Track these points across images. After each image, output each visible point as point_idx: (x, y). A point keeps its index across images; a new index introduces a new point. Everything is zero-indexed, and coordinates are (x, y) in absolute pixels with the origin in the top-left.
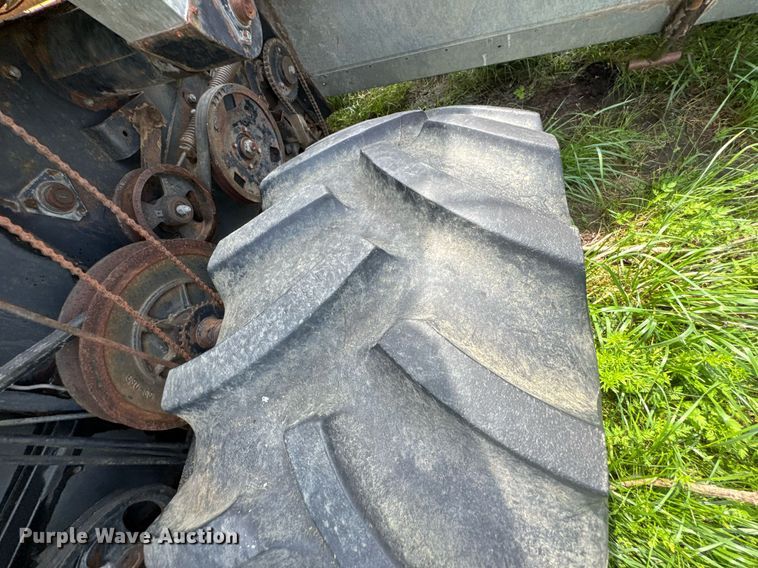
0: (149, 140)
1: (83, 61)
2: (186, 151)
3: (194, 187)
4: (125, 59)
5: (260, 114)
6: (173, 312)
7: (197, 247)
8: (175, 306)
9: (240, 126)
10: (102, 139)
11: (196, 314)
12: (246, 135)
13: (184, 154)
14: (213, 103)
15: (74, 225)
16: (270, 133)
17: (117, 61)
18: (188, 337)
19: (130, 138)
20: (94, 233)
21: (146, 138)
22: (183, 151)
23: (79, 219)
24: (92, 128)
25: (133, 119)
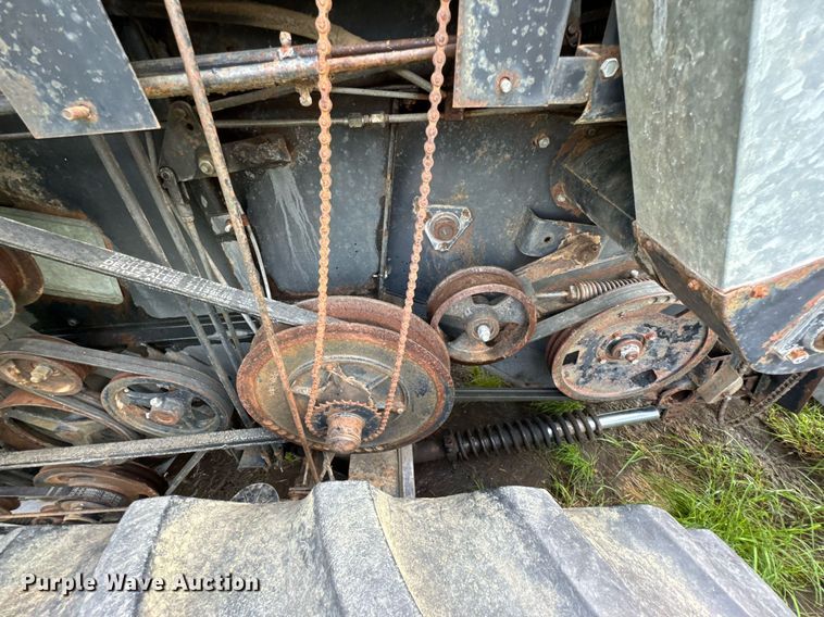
0: (553, 262)
1: (595, 179)
2: (570, 294)
3: (523, 326)
4: (622, 216)
5: (693, 345)
6: (357, 378)
7: (438, 372)
8: (364, 377)
9: (652, 331)
10: (527, 227)
11: (355, 407)
12: (643, 341)
13: (565, 294)
14: (656, 299)
15: (429, 248)
16: (673, 363)
17: (616, 209)
18: (327, 409)
19: (546, 245)
20: (432, 263)
21: (553, 258)
22: (568, 290)
23: (436, 248)
24: (533, 215)
25: (571, 237)
